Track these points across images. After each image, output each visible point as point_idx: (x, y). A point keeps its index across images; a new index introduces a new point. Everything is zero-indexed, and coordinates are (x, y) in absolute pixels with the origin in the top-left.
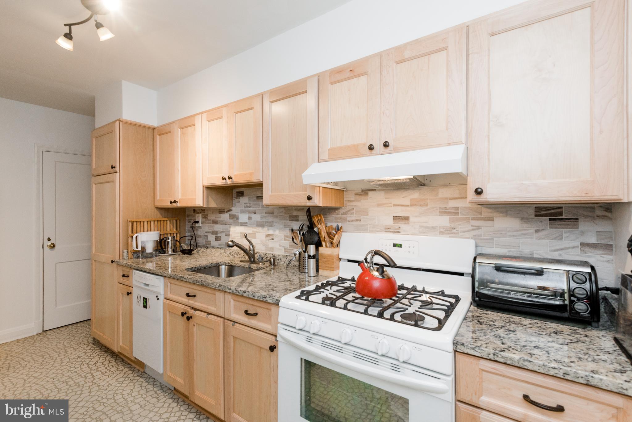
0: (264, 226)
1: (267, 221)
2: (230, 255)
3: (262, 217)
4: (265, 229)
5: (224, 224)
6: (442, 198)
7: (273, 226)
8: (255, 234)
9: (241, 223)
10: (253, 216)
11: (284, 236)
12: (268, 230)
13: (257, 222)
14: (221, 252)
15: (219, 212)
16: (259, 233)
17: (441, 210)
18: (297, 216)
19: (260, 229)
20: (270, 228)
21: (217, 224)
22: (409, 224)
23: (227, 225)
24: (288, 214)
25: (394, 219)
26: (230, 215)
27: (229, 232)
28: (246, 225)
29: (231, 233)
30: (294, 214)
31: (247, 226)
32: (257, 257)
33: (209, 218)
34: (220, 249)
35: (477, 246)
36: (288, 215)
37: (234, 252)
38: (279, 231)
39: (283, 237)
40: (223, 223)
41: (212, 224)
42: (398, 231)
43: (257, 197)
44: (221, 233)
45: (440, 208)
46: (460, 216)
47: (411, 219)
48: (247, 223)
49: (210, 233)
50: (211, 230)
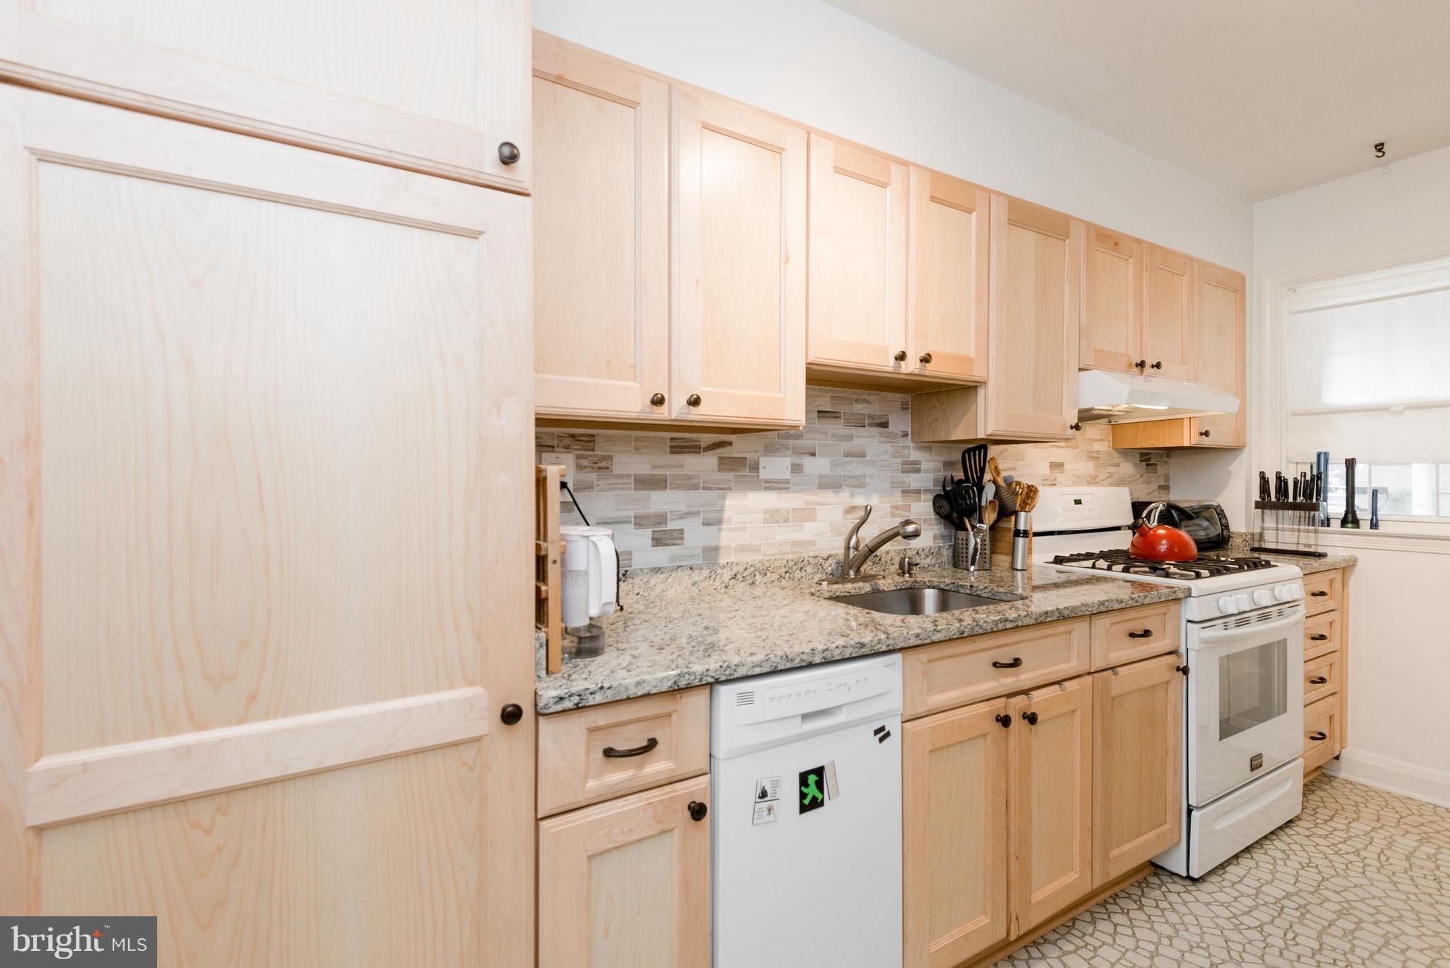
0: (840, 487)
1: (847, 474)
2: (732, 582)
3: (834, 465)
4: (842, 494)
5: (697, 488)
6: (1089, 439)
7: (864, 487)
8: (815, 508)
9: (767, 481)
10: (807, 462)
11: (892, 507)
12: (852, 496)
13: (820, 476)
14: (697, 578)
15: (671, 447)
16: (827, 505)
17: (1089, 454)
18: (918, 463)
19: (829, 496)
20: (857, 490)
21: (665, 488)
22: (1063, 472)
23: (709, 489)
24: (901, 457)
25: (1051, 466)
26: (720, 459)
27: (722, 511)
28: (786, 486)
29: (726, 515)
30: (912, 458)
31: (788, 488)
32: (830, 568)
33: (617, 469)
34: (689, 572)
35: (1131, 494)
36: (899, 460)
37: (753, 569)
38: (880, 497)
39: (889, 509)
40: (690, 484)
41: (635, 490)
42: (1054, 483)
43: (818, 411)
44: (681, 518)
45: (1088, 452)
46: (1101, 461)
47: (1066, 466)
48: (787, 482)
49: (630, 522)
50: (631, 513)
